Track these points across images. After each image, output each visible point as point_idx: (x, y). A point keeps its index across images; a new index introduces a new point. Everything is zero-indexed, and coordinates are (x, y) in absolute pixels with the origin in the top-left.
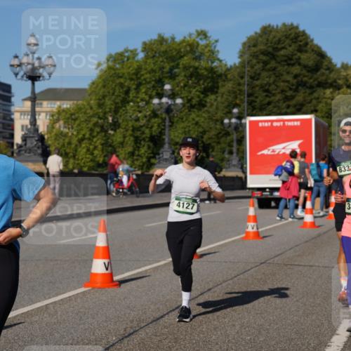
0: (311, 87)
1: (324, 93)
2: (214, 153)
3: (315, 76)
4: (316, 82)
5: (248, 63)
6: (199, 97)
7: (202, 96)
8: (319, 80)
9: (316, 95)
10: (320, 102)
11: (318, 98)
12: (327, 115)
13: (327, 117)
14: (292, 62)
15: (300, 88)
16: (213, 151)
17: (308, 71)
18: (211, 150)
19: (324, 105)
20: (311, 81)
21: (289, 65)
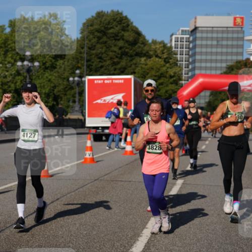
0: (131, 56)
1: (140, 61)
2: (62, 102)
3: (134, 48)
4: (135, 53)
5: (87, 38)
6: (51, 61)
7: (53, 60)
8: (137, 51)
9: (134, 61)
10: (137, 67)
11: (136, 64)
12: (142, 76)
13: (142, 77)
14: (118, 38)
15: (123, 56)
16: (61, 100)
17: (129, 45)
18: (59, 100)
19: (140, 69)
20: (131, 51)
21: (116, 40)
